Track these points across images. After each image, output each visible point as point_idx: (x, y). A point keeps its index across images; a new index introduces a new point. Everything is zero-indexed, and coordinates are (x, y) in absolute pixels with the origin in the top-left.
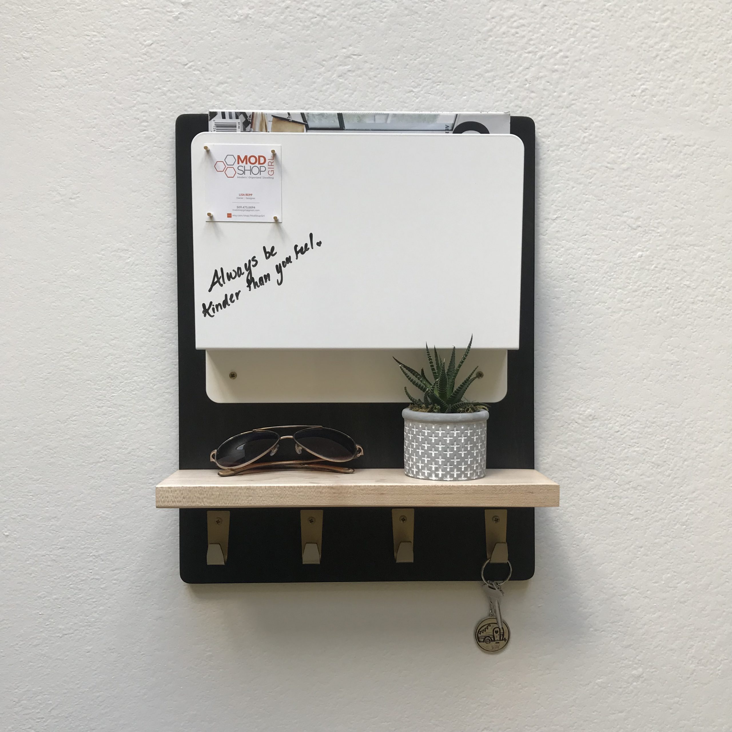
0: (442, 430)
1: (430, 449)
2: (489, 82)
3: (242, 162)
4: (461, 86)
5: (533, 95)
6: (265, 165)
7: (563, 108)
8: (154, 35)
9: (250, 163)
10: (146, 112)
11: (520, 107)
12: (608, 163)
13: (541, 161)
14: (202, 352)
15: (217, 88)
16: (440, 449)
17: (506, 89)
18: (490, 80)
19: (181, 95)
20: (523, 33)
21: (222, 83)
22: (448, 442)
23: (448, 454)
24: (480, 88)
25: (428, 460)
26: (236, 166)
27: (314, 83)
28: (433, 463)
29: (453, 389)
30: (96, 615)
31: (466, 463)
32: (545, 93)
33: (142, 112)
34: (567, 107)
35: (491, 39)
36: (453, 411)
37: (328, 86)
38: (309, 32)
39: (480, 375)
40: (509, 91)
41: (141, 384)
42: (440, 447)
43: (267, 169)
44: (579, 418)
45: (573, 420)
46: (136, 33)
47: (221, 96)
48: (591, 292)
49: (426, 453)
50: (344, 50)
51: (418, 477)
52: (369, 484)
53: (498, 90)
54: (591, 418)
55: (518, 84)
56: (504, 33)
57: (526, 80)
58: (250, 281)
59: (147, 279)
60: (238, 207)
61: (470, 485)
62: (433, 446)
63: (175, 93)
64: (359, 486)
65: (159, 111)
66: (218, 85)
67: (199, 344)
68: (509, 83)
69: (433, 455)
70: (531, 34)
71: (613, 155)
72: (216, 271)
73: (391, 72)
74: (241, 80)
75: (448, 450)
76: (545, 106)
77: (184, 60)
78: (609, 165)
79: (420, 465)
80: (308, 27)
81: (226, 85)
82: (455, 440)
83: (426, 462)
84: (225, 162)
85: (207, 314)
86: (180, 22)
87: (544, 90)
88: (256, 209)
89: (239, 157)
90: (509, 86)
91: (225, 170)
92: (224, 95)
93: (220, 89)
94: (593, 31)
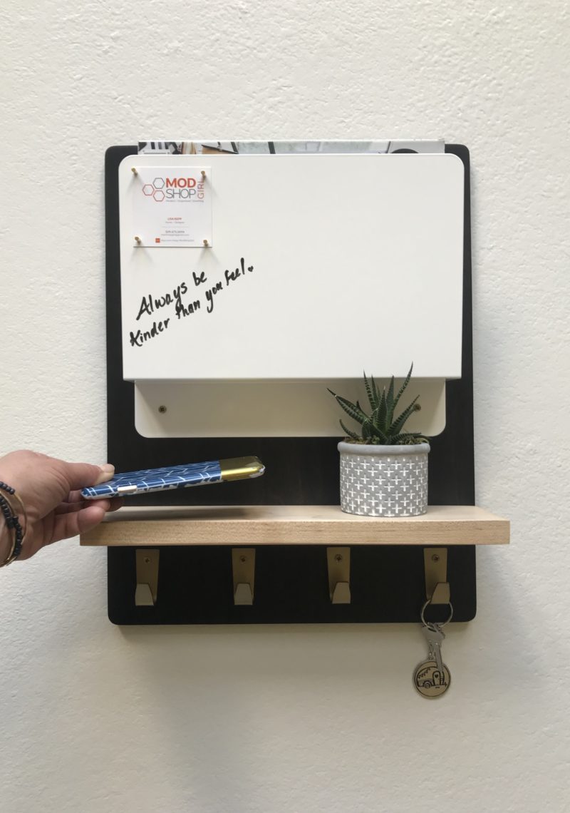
0: (382, 463)
1: (369, 483)
2: (421, 112)
3: (171, 185)
4: (392, 116)
5: (466, 124)
6: (195, 188)
7: (496, 136)
8: (84, 69)
9: (180, 186)
10: (76, 146)
11: (454, 136)
12: (545, 191)
13: (476, 190)
14: (130, 385)
15: (147, 121)
16: (381, 483)
17: (439, 119)
18: (422, 109)
19: (110, 128)
20: (456, 62)
21: (152, 116)
22: (389, 475)
23: (389, 488)
24: (412, 118)
25: (367, 496)
26: (165, 189)
27: (244, 114)
28: (373, 498)
29: (391, 421)
30: (22, 658)
31: (408, 498)
32: (479, 121)
33: (72, 146)
34: (502, 136)
35: (422, 68)
36: (393, 443)
37: (259, 118)
38: (239, 64)
39: (418, 408)
40: (441, 120)
41: (69, 420)
42: (380, 481)
43: (197, 193)
44: (519, 453)
45: (514, 454)
46: (65, 67)
47: (150, 129)
48: (530, 322)
49: (365, 488)
50: (274, 82)
51: (356, 513)
52: (306, 521)
53: (430, 119)
54: (531, 452)
55: (450, 113)
56: (436, 62)
57: (459, 109)
58: (179, 309)
59: (76, 312)
60: (167, 232)
61: (414, 521)
62: (372, 480)
63: (104, 127)
64: (295, 523)
65: (89, 145)
66: (147, 118)
67: (128, 374)
68: (442, 112)
69: (373, 490)
70: (463, 62)
71: (549, 183)
72: (144, 299)
73: (322, 103)
74: (171, 113)
75: (389, 484)
76: (478, 135)
77: (115, 94)
78: (545, 194)
79: (359, 500)
80: (238, 60)
81: (155, 118)
82: (397, 474)
83: (365, 497)
84: (153, 186)
85: (135, 344)
86: (111, 56)
87: (478, 118)
88: (186, 233)
89: (168, 180)
90: (442, 115)
91: (153, 194)
92: (154, 128)
93: (149, 122)
94: (527, 58)
